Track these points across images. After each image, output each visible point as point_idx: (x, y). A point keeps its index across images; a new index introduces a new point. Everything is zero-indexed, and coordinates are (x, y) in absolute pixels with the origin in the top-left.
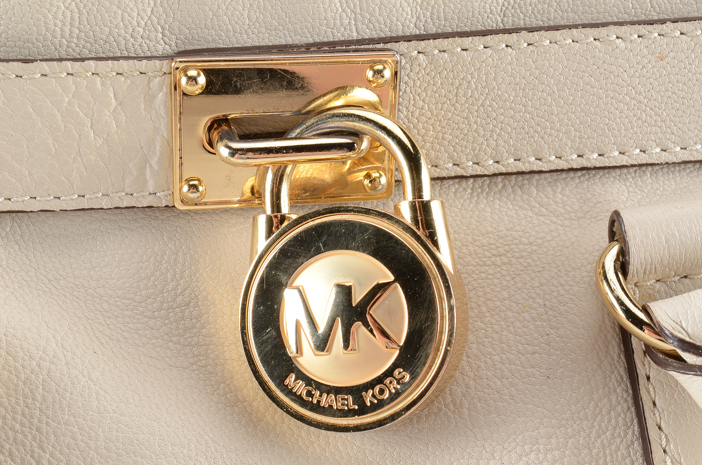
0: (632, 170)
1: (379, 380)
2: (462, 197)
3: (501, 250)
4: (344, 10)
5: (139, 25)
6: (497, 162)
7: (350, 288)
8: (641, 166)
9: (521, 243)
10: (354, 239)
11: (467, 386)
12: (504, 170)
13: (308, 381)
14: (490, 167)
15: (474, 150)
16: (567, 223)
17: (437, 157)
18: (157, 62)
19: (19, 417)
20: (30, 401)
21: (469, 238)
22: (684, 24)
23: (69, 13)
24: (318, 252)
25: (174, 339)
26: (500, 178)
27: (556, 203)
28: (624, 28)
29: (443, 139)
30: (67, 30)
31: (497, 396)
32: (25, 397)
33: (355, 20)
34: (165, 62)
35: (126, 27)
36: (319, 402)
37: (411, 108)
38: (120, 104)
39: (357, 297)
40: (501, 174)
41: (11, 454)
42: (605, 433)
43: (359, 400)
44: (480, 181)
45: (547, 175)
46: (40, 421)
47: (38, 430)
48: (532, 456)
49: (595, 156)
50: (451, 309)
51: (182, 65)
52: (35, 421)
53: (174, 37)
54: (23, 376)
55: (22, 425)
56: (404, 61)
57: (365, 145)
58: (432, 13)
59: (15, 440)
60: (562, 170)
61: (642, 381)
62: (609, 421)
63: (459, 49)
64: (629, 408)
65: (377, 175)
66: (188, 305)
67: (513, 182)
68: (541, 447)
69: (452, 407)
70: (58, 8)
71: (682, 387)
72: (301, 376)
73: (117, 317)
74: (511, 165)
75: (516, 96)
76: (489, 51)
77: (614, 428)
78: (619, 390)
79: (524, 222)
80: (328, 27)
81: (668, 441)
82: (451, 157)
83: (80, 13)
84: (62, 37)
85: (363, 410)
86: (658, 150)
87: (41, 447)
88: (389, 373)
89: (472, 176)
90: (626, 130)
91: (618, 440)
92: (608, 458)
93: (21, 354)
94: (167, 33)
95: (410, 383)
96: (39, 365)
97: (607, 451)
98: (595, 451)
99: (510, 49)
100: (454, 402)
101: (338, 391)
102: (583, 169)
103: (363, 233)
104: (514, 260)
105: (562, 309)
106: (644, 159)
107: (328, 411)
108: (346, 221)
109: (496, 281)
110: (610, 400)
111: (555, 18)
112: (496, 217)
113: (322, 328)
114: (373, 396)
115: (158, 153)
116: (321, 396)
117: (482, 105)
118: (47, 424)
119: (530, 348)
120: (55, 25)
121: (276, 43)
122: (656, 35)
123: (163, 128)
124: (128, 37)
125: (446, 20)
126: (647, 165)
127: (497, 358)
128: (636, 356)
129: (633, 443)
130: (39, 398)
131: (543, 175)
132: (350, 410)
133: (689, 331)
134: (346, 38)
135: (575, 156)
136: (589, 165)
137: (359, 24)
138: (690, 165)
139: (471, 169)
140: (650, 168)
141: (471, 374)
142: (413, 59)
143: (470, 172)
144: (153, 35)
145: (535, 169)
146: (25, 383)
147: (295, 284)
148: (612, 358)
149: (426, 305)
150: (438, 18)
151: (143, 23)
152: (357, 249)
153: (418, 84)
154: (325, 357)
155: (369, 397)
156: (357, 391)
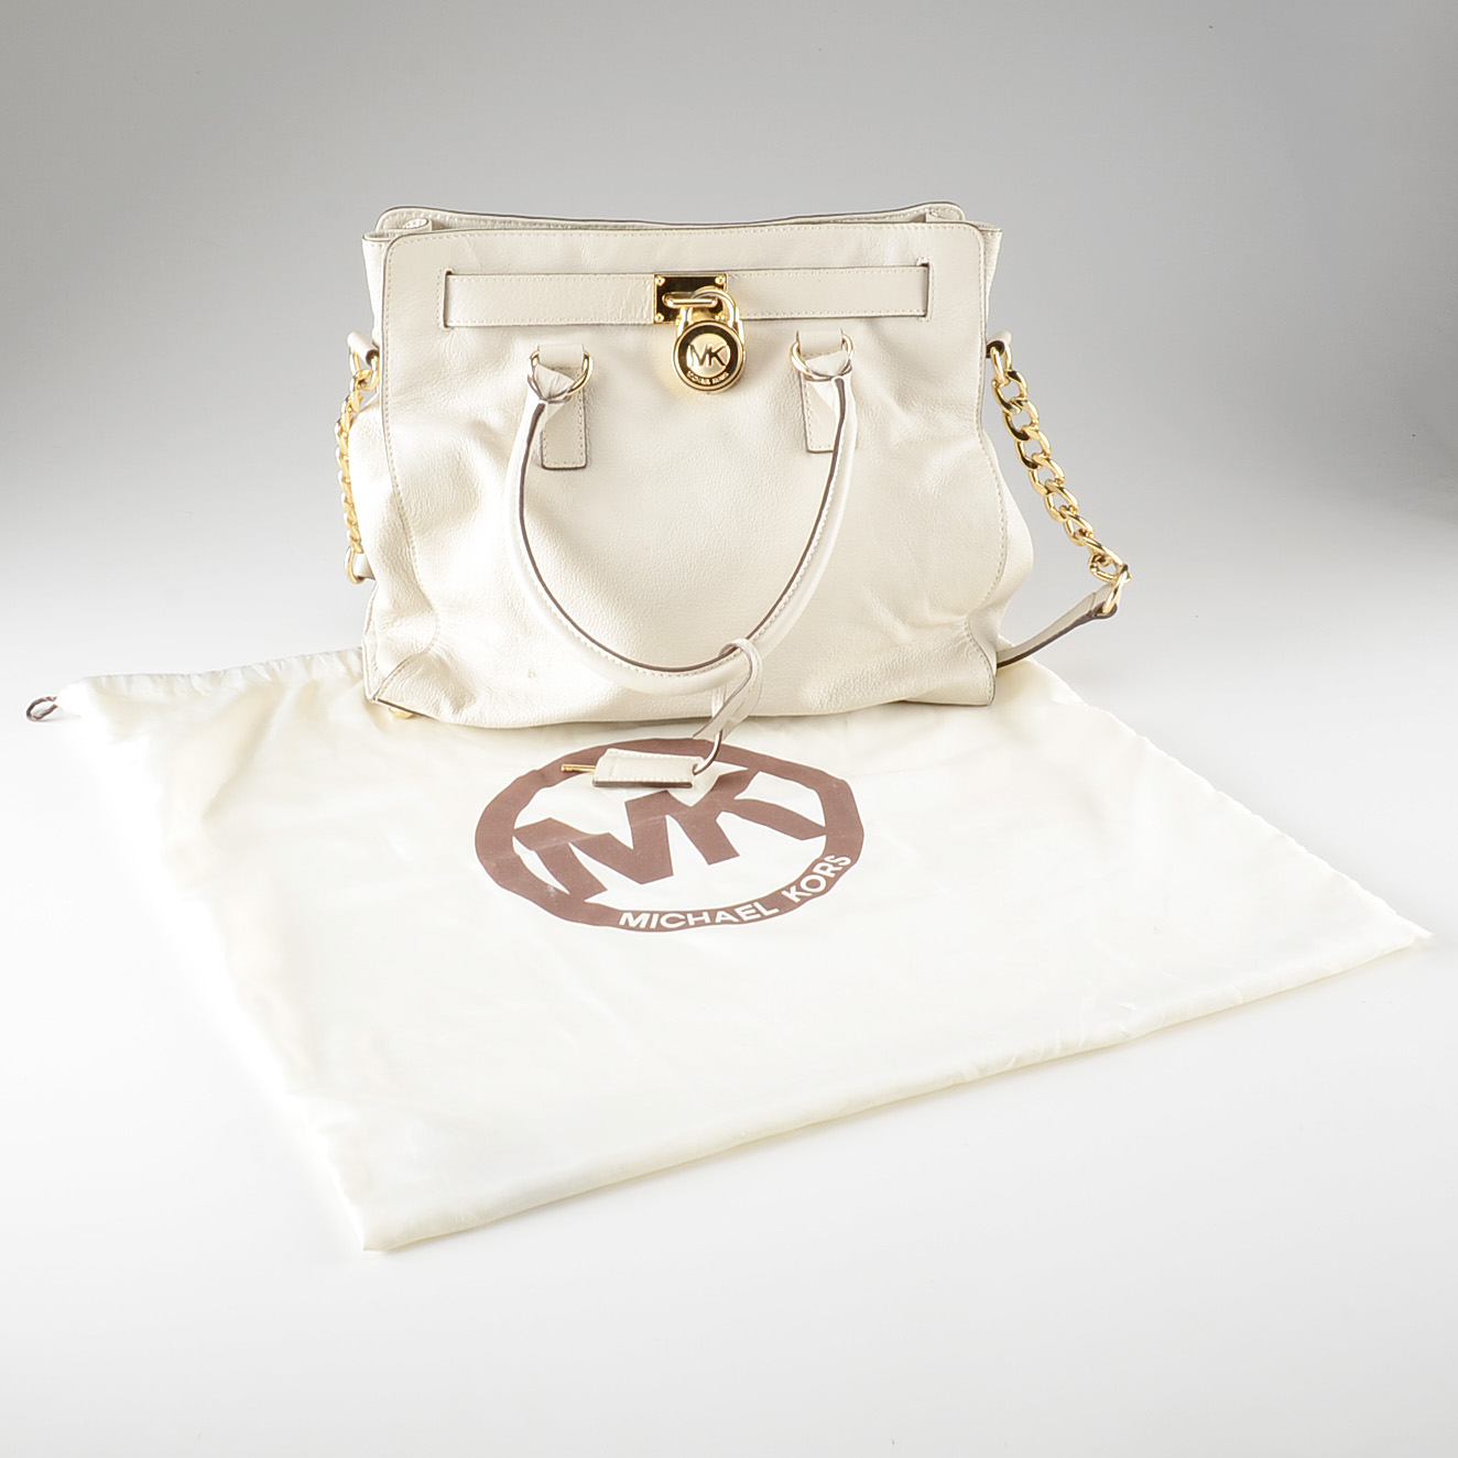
0: (809, 320)
1: (718, 375)
2: (751, 326)
3: (763, 345)
5: (643, 263)
6: (762, 315)
7: (712, 347)
8: (813, 318)
9: (769, 342)
10: (714, 331)
12: (764, 318)
13: (695, 374)
14: (760, 316)
15: (754, 310)
18: (649, 275)
20: (605, 380)
21: (750, 339)
22: (827, 270)
24: (701, 334)
27: (782, 330)
28: (806, 270)
33: (712, 264)
34: (651, 275)
35: (638, 263)
36: (698, 381)
41: (598, 399)
43: (711, 381)
44: (756, 321)
46: (608, 389)
47: (607, 391)
49: (795, 314)
50: (743, 355)
51: (657, 276)
53: (653, 268)
54: (603, 372)
56: (729, 278)
59: (600, 394)
60: (785, 319)
61: (803, 388)
62: (792, 399)
63: (749, 275)
64: (799, 398)
67: (768, 322)
71: (816, 390)
72: (692, 373)
76: (759, 276)
77: (794, 402)
78: (796, 391)
79: (771, 336)
81: (809, 404)
82: (748, 312)
85: (712, 385)
86: (818, 313)
87: (608, 397)
88: (721, 374)
91: (794, 406)
92: (790, 411)
93: (603, 365)
94: (651, 266)
95: (729, 376)
96: (607, 370)
101: (705, 378)
102: (791, 319)
103: (716, 329)
106: (814, 316)
107: (701, 384)
108: (711, 325)
110: (793, 394)
112: (761, 333)
113: (701, 359)
114: (716, 380)
115: (648, 306)
116: (699, 379)
117: (757, 294)
122: (818, 273)
123: (649, 296)
126: (815, 318)
128: (802, 380)
129: (799, 407)
130: (609, 381)
131: (778, 320)
132: (709, 384)
133: (816, 369)
134: (709, 269)
135: (790, 314)
136: (794, 317)
137: (713, 266)
138: (830, 319)
140: (816, 320)
142: (732, 277)
143: (753, 318)
144: (647, 267)
145: (775, 317)
146: (602, 375)
147: (693, 344)
148: (795, 381)
149: (735, 353)
151: (645, 263)
152: (714, 334)
154: (701, 367)
155: (714, 381)
156: (711, 379)
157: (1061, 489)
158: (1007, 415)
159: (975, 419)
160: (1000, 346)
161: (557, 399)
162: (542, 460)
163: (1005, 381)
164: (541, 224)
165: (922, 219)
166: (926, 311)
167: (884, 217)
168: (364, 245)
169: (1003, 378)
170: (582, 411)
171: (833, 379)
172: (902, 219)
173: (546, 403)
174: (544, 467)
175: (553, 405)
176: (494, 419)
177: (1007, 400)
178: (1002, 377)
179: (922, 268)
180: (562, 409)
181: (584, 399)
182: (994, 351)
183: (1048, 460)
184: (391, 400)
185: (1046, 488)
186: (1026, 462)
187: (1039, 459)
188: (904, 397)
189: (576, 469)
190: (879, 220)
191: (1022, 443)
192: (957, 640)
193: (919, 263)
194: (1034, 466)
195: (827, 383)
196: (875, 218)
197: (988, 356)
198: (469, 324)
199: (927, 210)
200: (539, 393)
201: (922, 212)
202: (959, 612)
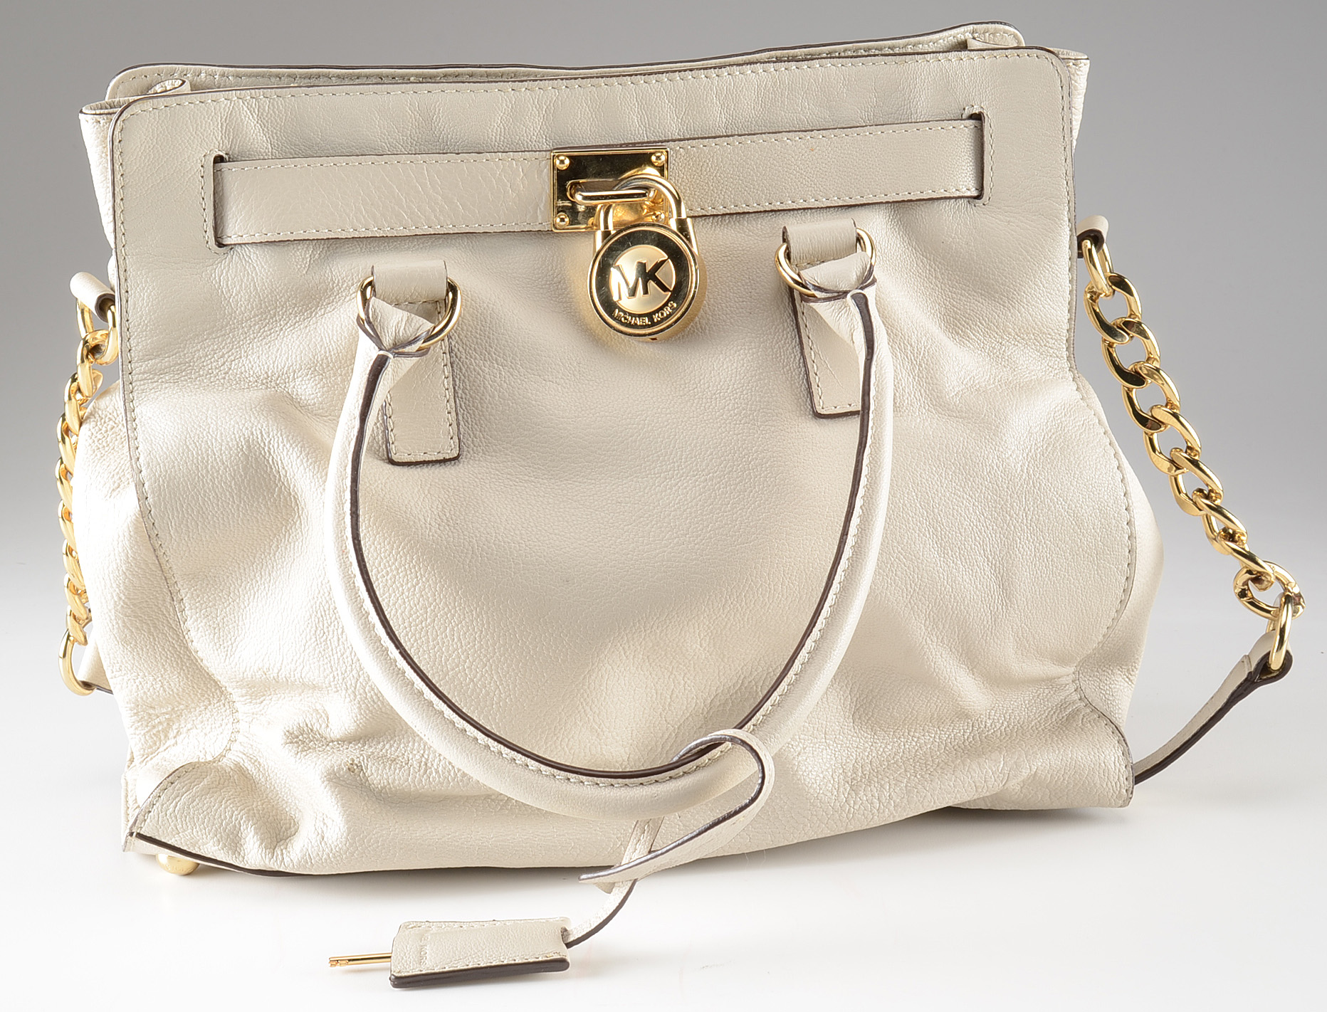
0: (800, 212)
1: (661, 308)
2: (706, 227)
3: (728, 254)
4: (640, 126)
5: (534, 135)
6: (725, 207)
7: (645, 264)
8: (804, 209)
9: (738, 250)
10: (647, 239)
11: (708, 319)
12: (728, 212)
13: (625, 312)
14: (721, 210)
15: (712, 200)
16: (763, 239)
17: (692, 205)
18: (544, 153)
19: (479, 331)
20: (484, 323)
21: (710, 248)
22: (824, 131)
23: (499, 129)
24: (629, 247)
25: (554, 299)
26: (727, 217)
27: (758, 229)
28: (790, 134)
29: (695, 194)
30: (498, 138)
31: (724, 323)
32: (482, 321)
33: (646, 131)
34: (548, 153)
35: (527, 136)
36: (630, 322)
37: (677, 178)
38: (525, 175)
39: (649, 268)
40: (727, 214)
41: (475, 349)
42: (780, 341)
43: (651, 319)
44: (716, 219)
45: (753, 215)
46: (489, 333)
47: (488, 337)
48: (742, 351)
49: (779, 203)
50: (696, 270)
51: (557, 154)
52: (487, 333)
53: (551, 141)
54: (480, 311)
55: (480, 335)
56: (672, 152)
57: (652, 194)
58: (687, 127)
59: (477, 343)
60: (761, 212)
61: (800, 314)
62: (783, 335)
63: (702, 146)
64: (794, 330)
65: (659, 213)
66: (560, 282)
67: (734, 219)
68: (746, 347)
69: (700, 330)
70: (494, 126)
71: (821, 317)
72: (621, 310)
73: (523, 287)
74: (733, 209)
75: (734, 171)
76: (718, 147)
77: (786, 339)
78: (788, 321)
79: (740, 240)
80: (632, 135)
81: (812, 343)
82: (699, 205)
83: (504, 128)
84: (496, 141)
85: (653, 324)
86: (813, 200)
87: (490, 346)
88: (666, 304)
89: (711, 215)
90: (795, 189)
91: (788, 345)
92: (782, 354)
93: (478, 300)
94: (548, 139)
95: (677, 309)
96: (488, 306)
97: (782, 350)
98: (775, 350)
99: (729, 146)
100: (701, 328)
101: (640, 316)
102: (772, 211)
103: (651, 235)
104: (734, 258)
105: (758, 279)
106: (806, 205)
107: (635, 326)
108: (642, 231)
109: (724, 269)
110: (783, 326)
111: (755, 130)
112: (725, 237)
113: (631, 285)
114: (658, 317)
115: (544, 201)
116: (632, 319)
117: (715, 176)
118: (493, 334)
119: (741, 300)
120: (492, 135)
121: (605, 144)
122: (809, 137)
123: (546, 188)
124: (528, 141)
125: (694, 131)
126: (808, 209)
127: (723, 305)
128: (796, 302)
129: (795, 347)
130: (489, 322)
131: (751, 215)
132: (646, 325)
133: (819, 282)
134: (641, 141)
135: (767, 204)
136: (775, 209)
137: (648, 133)
138: (831, 209)
139: (710, 211)
140: (810, 211)
141: (710, 314)
142: (677, 152)
143: (710, 213)
144: (541, 140)
145: (746, 211)
146: (481, 314)
147: (617, 264)
148: (785, 305)
149: (684, 269)
150: (691, 130)
151: (536, 134)
152: (648, 244)
153: (680, 164)
154: (633, 299)
155: (656, 318)
156: (650, 315)
157: (1195, 463)
158: (1111, 345)
159: (1065, 354)
160: (1096, 238)
161: (407, 349)
162: (388, 451)
163: (1107, 290)
164: (367, 77)
165: (963, 46)
166: (981, 188)
167: (905, 46)
168: (83, 123)
169: (1105, 288)
170: (447, 371)
171: (849, 296)
172: (932, 47)
173: (390, 356)
174: (392, 462)
175: (402, 360)
176: (307, 389)
177: (1110, 320)
178: (1103, 284)
179: (971, 122)
180: (415, 367)
181: (451, 351)
182: (1087, 244)
183: (1175, 416)
184: (138, 367)
185: (1172, 461)
186: (1142, 420)
187: (1161, 414)
188: (956, 323)
189: (444, 461)
190: (897, 51)
191: (1135, 392)
192: (1063, 705)
193: (967, 113)
194: (1155, 424)
195: (838, 303)
196: (891, 48)
197: (1080, 255)
198: (257, 239)
199: (968, 36)
200: (377, 339)
201: (961, 37)
202: (1061, 660)
